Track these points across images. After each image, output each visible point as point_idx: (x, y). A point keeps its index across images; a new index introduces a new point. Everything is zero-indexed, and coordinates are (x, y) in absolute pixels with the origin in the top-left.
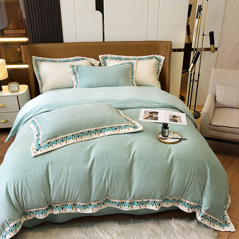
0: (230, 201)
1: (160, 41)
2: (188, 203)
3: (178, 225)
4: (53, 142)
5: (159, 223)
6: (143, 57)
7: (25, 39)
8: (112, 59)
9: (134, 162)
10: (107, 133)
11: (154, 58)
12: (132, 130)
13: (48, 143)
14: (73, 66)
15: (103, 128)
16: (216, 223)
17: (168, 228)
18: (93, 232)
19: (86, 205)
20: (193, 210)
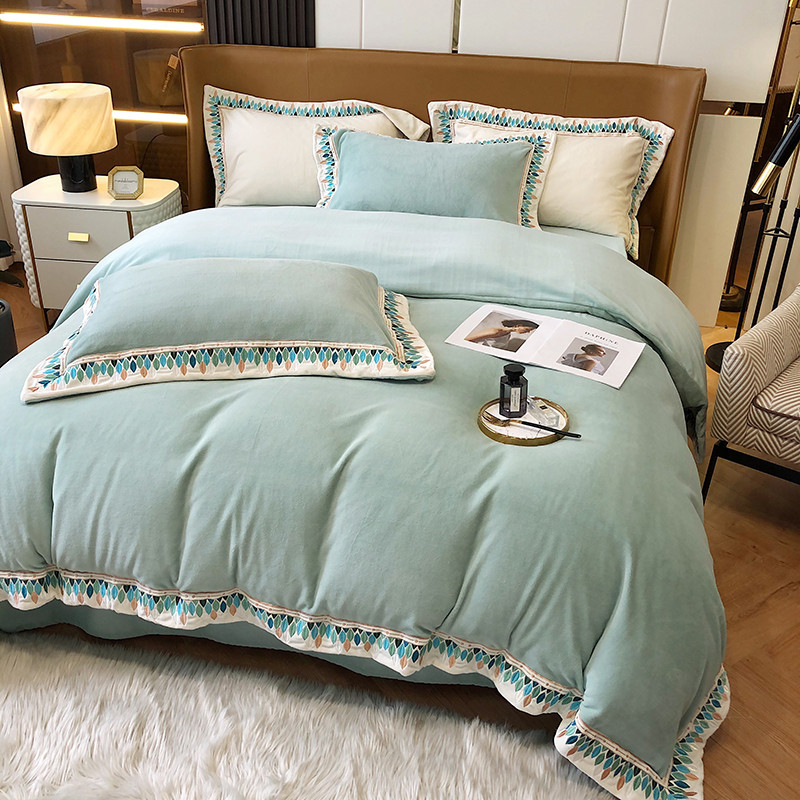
0: (724, 709)
1: (665, 67)
2: (526, 677)
3: (486, 749)
4: (100, 364)
5: (419, 724)
6: (591, 122)
7: (195, 28)
8: (474, 119)
9: (345, 481)
10: (298, 367)
11: (631, 131)
12: (390, 370)
13: (84, 366)
14: (327, 132)
15: (288, 346)
16: (634, 778)
17: (443, 750)
18: (186, 695)
19: (163, 598)
20: (544, 708)
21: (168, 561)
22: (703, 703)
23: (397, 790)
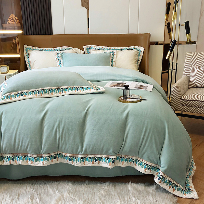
0: (195, 168)
1: (140, 34)
2: (144, 163)
3: (135, 189)
4: (12, 95)
5: (115, 186)
6: (124, 48)
7: (20, 32)
8: (95, 49)
10: (68, 93)
11: (134, 49)
12: (93, 91)
13: (8, 96)
14: (58, 54)
15: (65, 87)
16: (177, 188)
17: (123, 191)
18: (44, 189)
19: (37, 157)
20: (150, 172)
21: (38, 144)
22: (190, 167)
23: (114, 202)
